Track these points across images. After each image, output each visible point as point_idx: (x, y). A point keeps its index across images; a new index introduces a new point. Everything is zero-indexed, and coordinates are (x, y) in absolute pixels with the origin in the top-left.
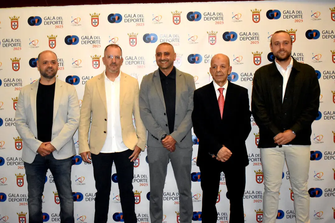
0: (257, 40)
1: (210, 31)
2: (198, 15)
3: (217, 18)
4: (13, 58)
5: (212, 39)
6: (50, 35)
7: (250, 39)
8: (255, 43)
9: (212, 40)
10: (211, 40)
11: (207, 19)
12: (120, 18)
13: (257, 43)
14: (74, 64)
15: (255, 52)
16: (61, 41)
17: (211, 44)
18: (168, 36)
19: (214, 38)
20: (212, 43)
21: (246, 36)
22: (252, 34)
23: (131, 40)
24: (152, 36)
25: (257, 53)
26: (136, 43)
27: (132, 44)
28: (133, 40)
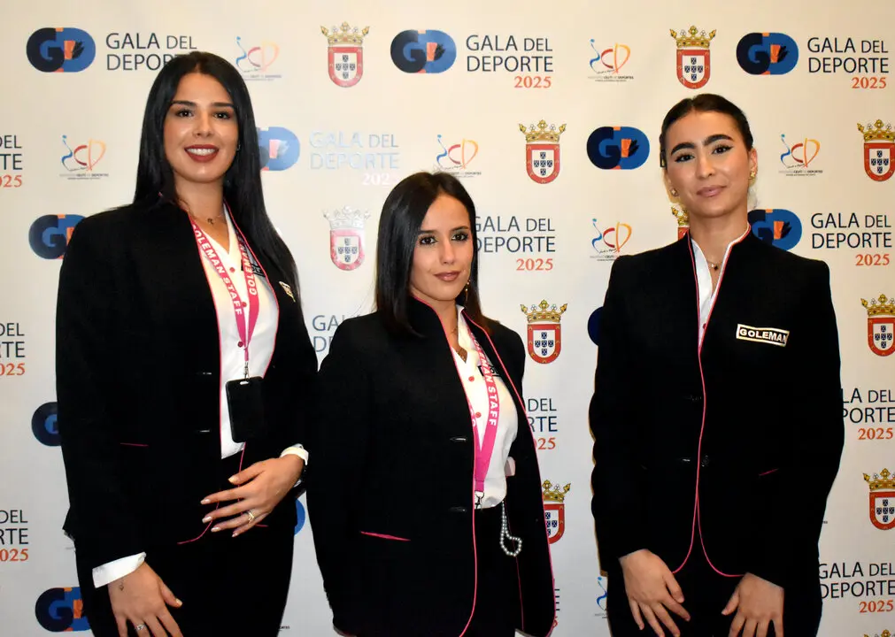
0: (878, 75)
1: (682, 27)
5: (694, 61)
7: (850, 65)
8: (870, 84)
9: (694, 69)
10: (687, 69)
13: (879, 84)
14: (70, 162)
15: (869, 121)
18: (503, 44)
19: (700, 60)
21: (835, 55)
22: (857, 46)
23: (338, 58)
24: (428, 44)
25: (879, 127)
26: (360, 72)
27: (339, 74)
28: (345, 58)
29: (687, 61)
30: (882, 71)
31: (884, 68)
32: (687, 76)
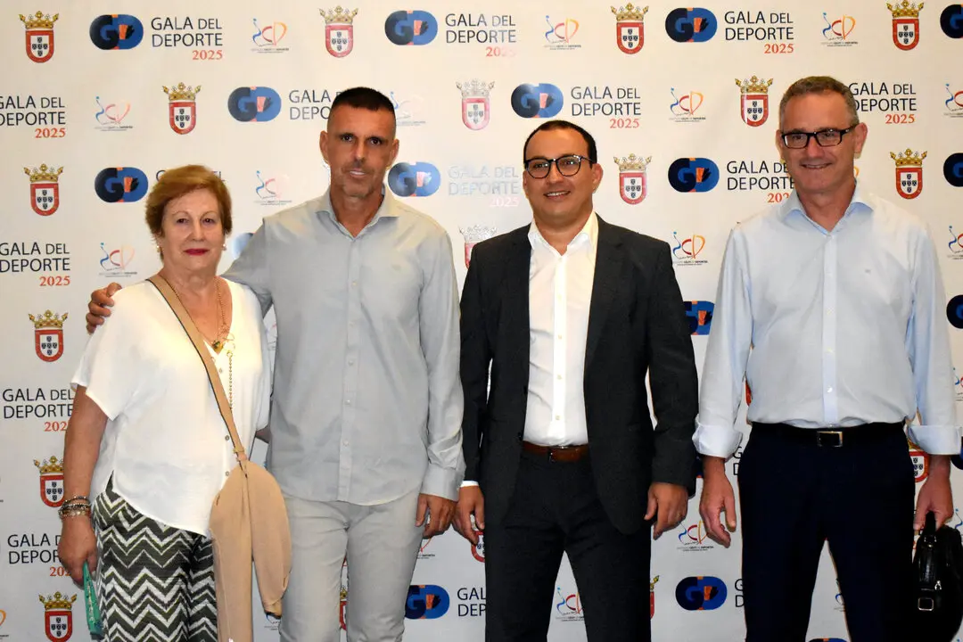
0: (907, 112)
1: (745, 77)
2: (704, 21)
3: (769, 33)
4: (34, 166)
6: (172, 84)
7: (884, 105)
8: (901, 120)
9: (755, 111)
10: (749, 111)
11: (737, 34)
12: (428, 27)
13: (908, 120)
15: (900, 150)
16: (212, 107)
17: (750, 123)
18: (600, 94)
19: (760, 104)
20: (752, 120)
21: (871, 97)
22: (890, 89)
23: (470, 107)
24: (541, 95)
25: (908, 155)
26: (487, 118)
27: (470, 120)
28: (475, 107)
29: (749, 104)
30: (911, 109)
31: (913, 107)
32: (749, 116)
